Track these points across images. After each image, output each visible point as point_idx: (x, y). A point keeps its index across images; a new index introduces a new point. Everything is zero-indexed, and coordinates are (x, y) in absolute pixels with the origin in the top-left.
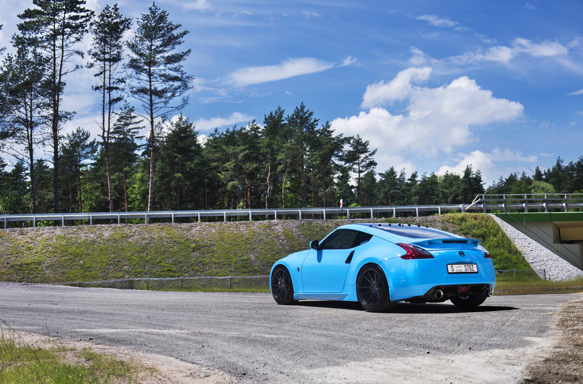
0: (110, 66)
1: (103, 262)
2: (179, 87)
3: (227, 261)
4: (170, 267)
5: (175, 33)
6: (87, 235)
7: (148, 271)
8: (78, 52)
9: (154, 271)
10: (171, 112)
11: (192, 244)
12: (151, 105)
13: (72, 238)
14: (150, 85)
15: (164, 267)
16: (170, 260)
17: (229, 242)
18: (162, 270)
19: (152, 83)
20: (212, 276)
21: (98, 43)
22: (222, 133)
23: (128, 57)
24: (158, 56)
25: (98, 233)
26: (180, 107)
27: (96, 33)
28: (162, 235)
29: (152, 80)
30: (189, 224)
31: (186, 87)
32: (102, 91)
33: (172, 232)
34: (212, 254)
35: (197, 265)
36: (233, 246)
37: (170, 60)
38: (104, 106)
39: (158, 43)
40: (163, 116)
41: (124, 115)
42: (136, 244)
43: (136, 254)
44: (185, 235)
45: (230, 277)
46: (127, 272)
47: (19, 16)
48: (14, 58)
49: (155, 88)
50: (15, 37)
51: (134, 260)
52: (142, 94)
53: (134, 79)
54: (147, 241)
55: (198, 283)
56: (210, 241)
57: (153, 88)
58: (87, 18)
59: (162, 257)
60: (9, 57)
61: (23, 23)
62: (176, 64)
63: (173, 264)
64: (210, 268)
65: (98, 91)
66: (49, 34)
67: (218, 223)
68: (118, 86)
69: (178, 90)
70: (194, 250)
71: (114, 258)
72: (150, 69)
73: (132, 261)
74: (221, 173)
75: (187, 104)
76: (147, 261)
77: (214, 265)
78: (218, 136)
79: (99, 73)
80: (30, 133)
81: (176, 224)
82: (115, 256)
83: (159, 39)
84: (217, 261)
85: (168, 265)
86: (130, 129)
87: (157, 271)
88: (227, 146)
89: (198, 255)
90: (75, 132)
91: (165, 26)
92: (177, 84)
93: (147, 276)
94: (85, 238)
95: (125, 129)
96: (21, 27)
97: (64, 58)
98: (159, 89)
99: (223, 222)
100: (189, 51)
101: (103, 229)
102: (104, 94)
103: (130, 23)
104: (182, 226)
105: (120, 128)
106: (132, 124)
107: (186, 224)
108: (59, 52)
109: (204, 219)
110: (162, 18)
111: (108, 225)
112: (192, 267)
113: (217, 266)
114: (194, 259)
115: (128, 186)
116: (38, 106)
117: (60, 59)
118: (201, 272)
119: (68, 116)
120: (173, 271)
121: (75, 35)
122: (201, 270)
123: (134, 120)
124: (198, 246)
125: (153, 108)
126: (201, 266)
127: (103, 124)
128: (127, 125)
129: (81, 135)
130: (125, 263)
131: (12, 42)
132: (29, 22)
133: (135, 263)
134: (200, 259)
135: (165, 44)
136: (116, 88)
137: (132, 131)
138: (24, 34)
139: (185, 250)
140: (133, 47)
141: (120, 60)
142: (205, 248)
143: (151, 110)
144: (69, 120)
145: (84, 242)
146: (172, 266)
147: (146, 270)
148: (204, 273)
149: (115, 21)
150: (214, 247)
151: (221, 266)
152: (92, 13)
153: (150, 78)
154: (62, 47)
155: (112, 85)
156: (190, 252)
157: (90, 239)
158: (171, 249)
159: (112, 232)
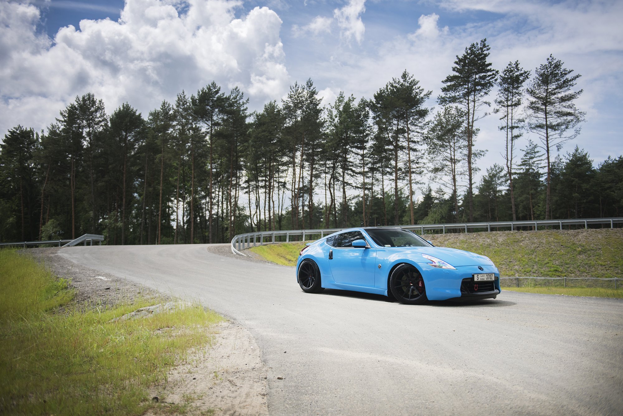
0: (512, 110)
1: (497, 262)
2: (572, 120)
3: (614, 263)
4: (557, 268)
5: (569, 76)
6: (484, 240)
7: (536, 270)
8: (486, 103)
9: (542, 270)
10: (565, 142)
11: (578, 248)
12: (547, 137)
13: (472, 242)
14: (546, 121)
15: (551, 267)
16: (557, 262)
17: (616, 247)
18: (549, 270)
19: (548, 119)
20: (598, 277)
21: (502, 93)
22: (615, 159)
23: (527, 100)
24: (553, 97)
25: (493, 238)
26: (573, 137)
27: (501, 85)
28: (550, 240)
29: (547, 117)
30: (576, 231)
31: (578, 120)
32: (506, 130)
33: (559, 238)
34: (598, 257)
35: (583, 267)
36: (620, 250)
37: (563, 100)
38: (507, 141)
39: (552, 86)
40: (558, 145)
41: (529, 151)
42: (526, 247)
43: (526, 256)
44: (572, 240)
45: (615, 278)
46: (517, 271)
47: (443, 82)
48: (442, 114)
49: (551, 123)
50: (440, 97)
51: (524, 261)
52: (539, 129)
53: (532, 118)
54: (536, 245)
55: (584, 283)
56: (596, 245)
57: (548, 123)
58: (493, 76)
59: (550, 258)
60: (438, 114)
61: (446, 86)
62: (569, 103)
63: (560, 265)
64: (596, 269)
65: (503, 130)
66: (464, 92)
67: (604, 230)
68: (519, 125)
69: (571, 123)
70: (580, 253)
71: (506, 259)
72: (546, 108)
73: (522, 262)
74: (615, 192)
75: (579, 134)
76: (536, 262)
77: (600, 267)
78: (611, 162)
79: (504, 116)
80: (453, 167)
81: (564, 230)
82: (507, 257)
83: (554, 84)
84: (603, 264)
85: (555, 266)
86: (534, 162)
87: (544, 271)
88: (619, 170)
89: (585, 258)
90: (493, 167)
91: (559, 72)
92: (569, 118)
93: (535, 275)
94: (483, 242)
95: (530, 161)
96: (444, 90)
97: (476, 108)
98: (553, 124)
99: (609, 229)
100: (581, 91)
101: (498, 235)
102: (507, 132)
103: (528, 74)
104: (569, 232)
105: (527, 161)
106: (536, 157)
107: (573, 230)
108: (471, 104)
109: (590, 226)
110: (557, 66)
111: (502, 232)
112: (579, 269)
113: (604, 268)
114: (581, 261)
115: (534, 205)
116: (460, 148)
117: (472, 110)
118: (587, 273)
119: (482, 153)
120: (559, 271)
121: (484, 91)
122: (587, 272)
123: (537, 154)
124: (584, 250)
125: (549, 139)
126: (588, 268)
127: (507, 155)
128: (532, 158)
129: (497, 169)
130: (516, 263)
131: (437, 102)
132: (450, 85)
133: (524, 264)
134: (586, 262)
135: (560, 87)
136: (517, 127)
137: (536, 163)
138: (447, 94)
139: (571, 253)
140: (532, 93)
141: (520, 104)
142: (592, 251)
143: (547, 141)
144: (482, 156)
145: (481, 245)
146: (558, 267)
147: (534, 270)
148: (590, 274)
149: (516, 74)
150: (600, 250)
151: (607, 268)
152: (497, 72)
153: (546, 116)
154: (474, 101)
155: (513, 125)
156: (576, 255)
157: (486, 243)
158: (558, 252)
159: (505, 238)
